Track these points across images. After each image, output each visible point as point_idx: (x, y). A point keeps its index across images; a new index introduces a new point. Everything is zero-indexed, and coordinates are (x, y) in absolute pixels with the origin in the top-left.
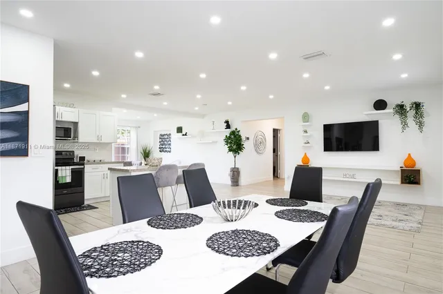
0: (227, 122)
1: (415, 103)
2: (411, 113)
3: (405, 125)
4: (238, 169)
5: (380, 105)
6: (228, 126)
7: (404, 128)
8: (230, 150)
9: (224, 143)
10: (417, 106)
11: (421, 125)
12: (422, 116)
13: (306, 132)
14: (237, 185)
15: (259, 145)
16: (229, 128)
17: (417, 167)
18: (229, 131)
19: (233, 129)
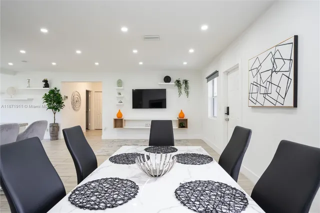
0: (46, 81)
1: (185, 80)
2: (183, 86)
3: (180, 93)
4: (57, 124)
5: (167, 79)
7: (180, 95)
8: (50, 108)
9: (43, 100)
10: (186, 82)
11: (188, 93)
12: (188, 88)
13: (120, 94)
14: (57, 139)
15: (75, 103)
16: (48, 87)
17: (185, 118)
18: (47, 90)
19: (52, 87)
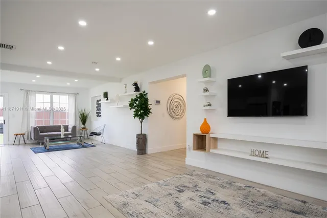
0: (136, 84)
4: (145, 135)
6: (137, 89)
8: (136, 115)
15: (174, 110)
18: (138, 93)
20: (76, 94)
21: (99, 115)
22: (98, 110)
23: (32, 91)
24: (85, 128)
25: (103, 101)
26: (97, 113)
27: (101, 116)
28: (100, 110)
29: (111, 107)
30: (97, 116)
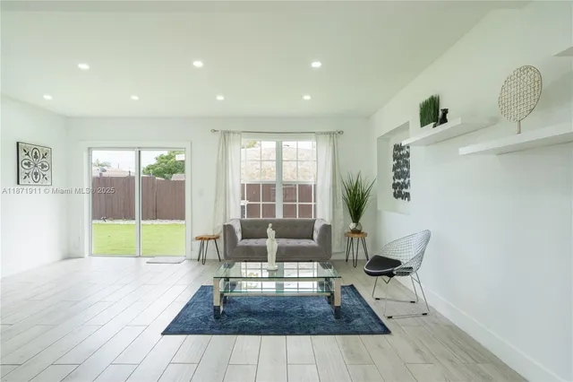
20: (335, 135)
21: (401, 192)
22: (397, 176)
23: (234, 133)
24: (358, 232)
25: (417, 137)
26: (395, 186)
27: (407, 195)
28: (406, 175)
29: (463, 151)
30: (396, 196)
